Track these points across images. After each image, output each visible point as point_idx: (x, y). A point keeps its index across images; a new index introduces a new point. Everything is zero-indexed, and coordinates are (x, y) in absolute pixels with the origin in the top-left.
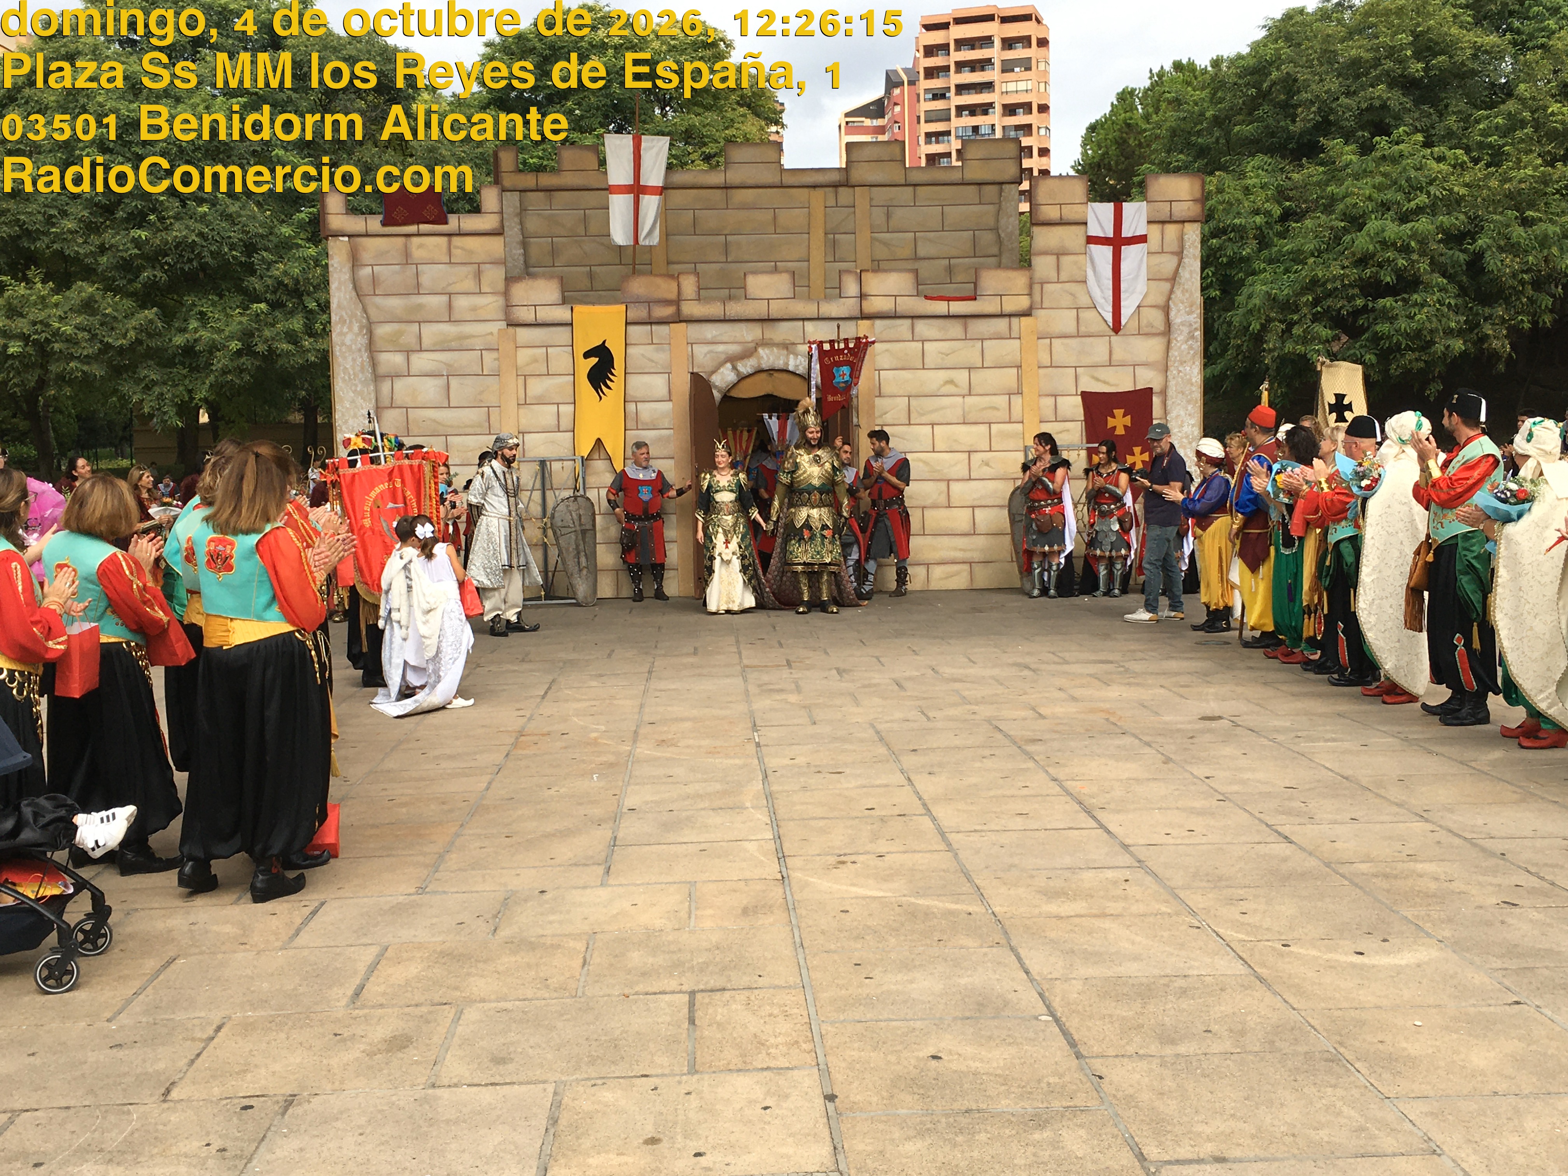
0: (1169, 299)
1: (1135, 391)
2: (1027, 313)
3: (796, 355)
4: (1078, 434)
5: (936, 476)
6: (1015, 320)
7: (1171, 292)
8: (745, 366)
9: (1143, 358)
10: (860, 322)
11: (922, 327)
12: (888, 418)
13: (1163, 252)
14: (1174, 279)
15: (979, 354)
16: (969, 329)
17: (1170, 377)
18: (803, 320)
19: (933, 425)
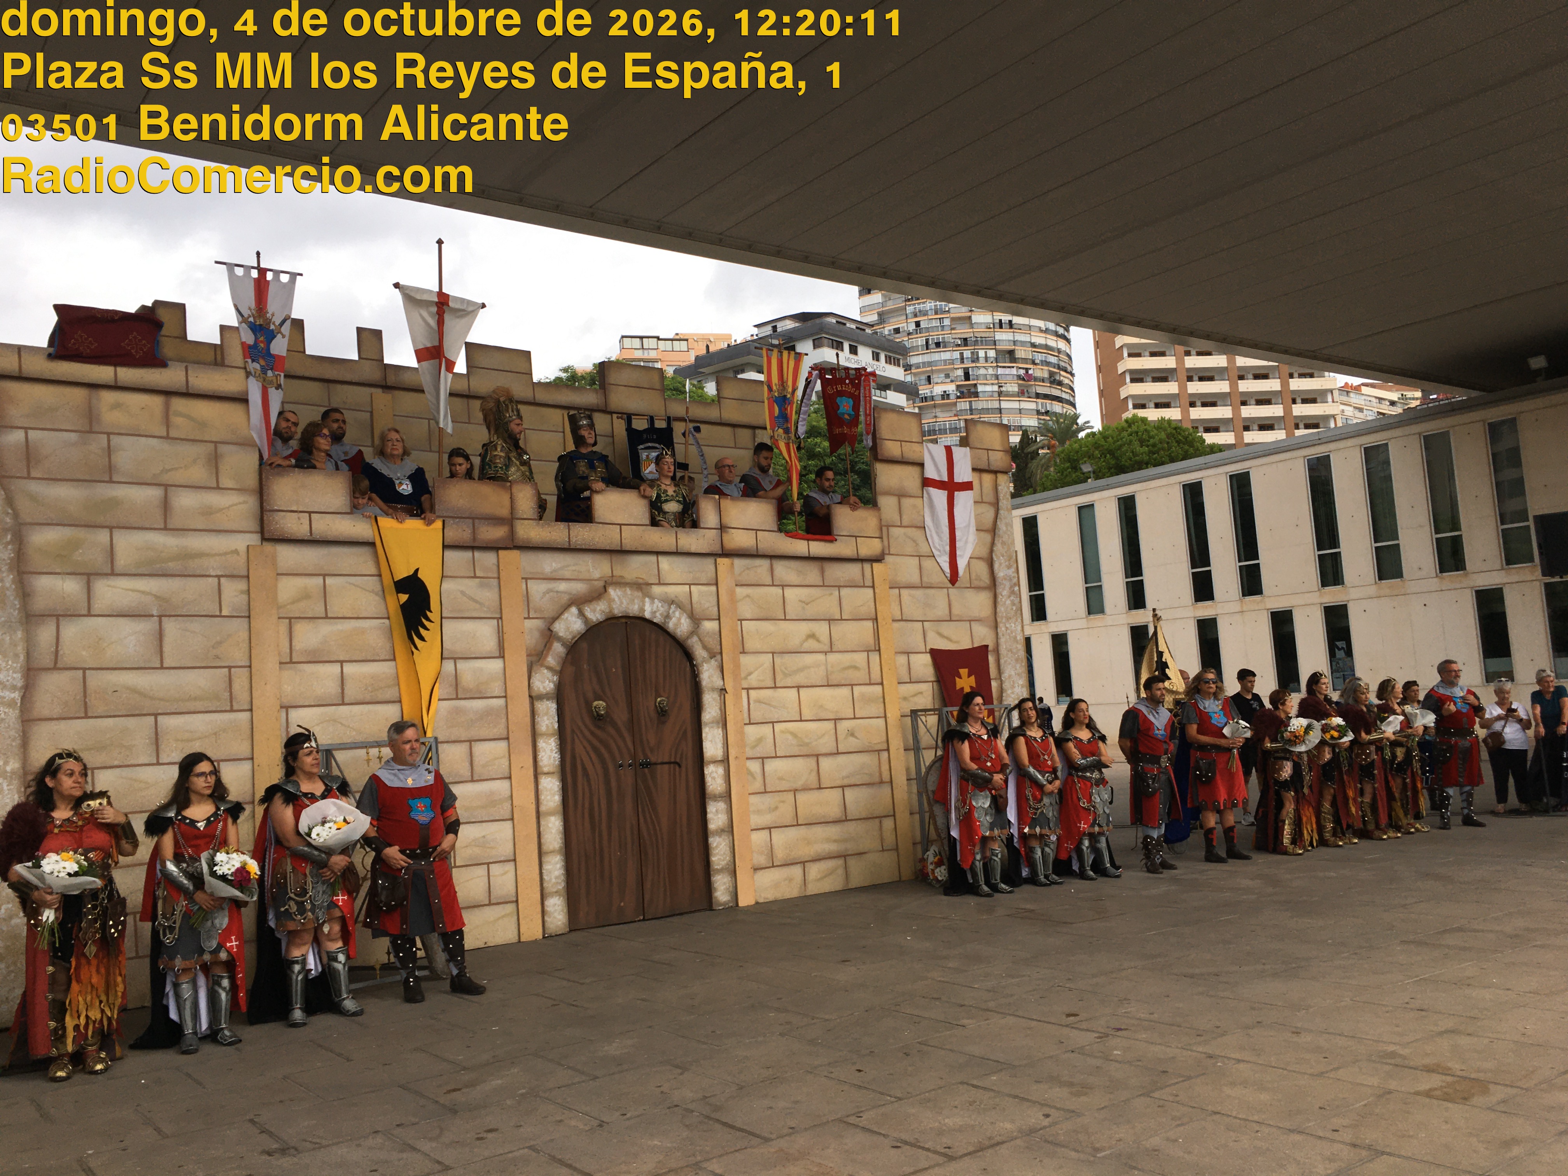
0: (991, 551)
1: (974, 649)
2: (878, 559)
3: (652, 598)
4: (930, 698)
5: (805, 751)
6: (867, 566)
7: (993, 544)
8: (594, 611)
9: (976, 613)
10: (719, 560)
11: (783, 570)
12: (753, 680)
13: (982, 502)
14: (993, 530)
15: (836, 603)
16: (827, 574)
17: (1000, 634)
18: (658, 553)
19: (798, 687)
